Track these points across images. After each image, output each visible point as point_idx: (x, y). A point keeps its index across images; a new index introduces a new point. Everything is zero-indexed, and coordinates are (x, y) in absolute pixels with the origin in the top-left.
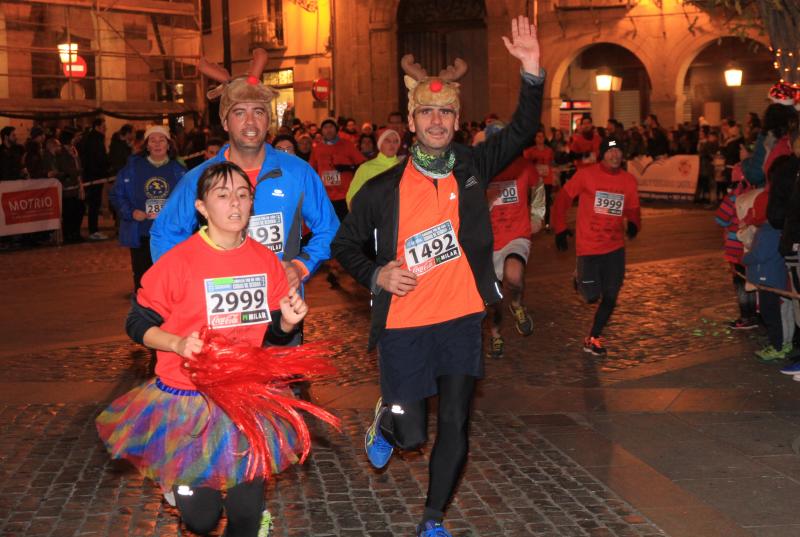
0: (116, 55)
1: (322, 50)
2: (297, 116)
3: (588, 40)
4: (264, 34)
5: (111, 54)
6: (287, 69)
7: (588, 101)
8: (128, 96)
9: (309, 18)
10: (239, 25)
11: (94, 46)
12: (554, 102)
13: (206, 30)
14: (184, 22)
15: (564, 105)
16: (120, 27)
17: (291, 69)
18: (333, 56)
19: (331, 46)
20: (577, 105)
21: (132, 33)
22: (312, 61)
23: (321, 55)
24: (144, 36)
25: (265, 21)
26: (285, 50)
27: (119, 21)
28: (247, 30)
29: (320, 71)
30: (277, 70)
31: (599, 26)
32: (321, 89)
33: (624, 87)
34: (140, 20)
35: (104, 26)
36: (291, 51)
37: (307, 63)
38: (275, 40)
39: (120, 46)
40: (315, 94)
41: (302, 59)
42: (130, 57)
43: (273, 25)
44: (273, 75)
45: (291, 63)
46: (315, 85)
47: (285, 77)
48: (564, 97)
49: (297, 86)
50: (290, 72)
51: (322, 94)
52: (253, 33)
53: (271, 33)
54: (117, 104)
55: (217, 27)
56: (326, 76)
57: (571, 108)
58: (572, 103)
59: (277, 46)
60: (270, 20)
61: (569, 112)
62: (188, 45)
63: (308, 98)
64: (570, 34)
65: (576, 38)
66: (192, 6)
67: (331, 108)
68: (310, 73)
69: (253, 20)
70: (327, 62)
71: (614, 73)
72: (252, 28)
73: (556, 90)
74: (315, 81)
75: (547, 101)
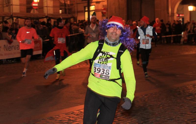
6: (93, 5)
7: (183, 14)
12: (175, 14)
17: (94, 5)
20: (181, 15)
22: (101, 3)
29: (103, 6)
32: (104, 11)
37: (99, 3)
40: (102, 13)
45: (95, 4)
46: (103, 10)
47: (93, 8)
50: (94, 6)
51: (105, 13)
56: (105, 7)
57: (179, 16)
58: (179, 15)
61: (178, 18)
67: (107, 17)
70: (105, 3)
71: (194, 5)
73: (175, 11)
74: (103, 9)
75: (173, 14)
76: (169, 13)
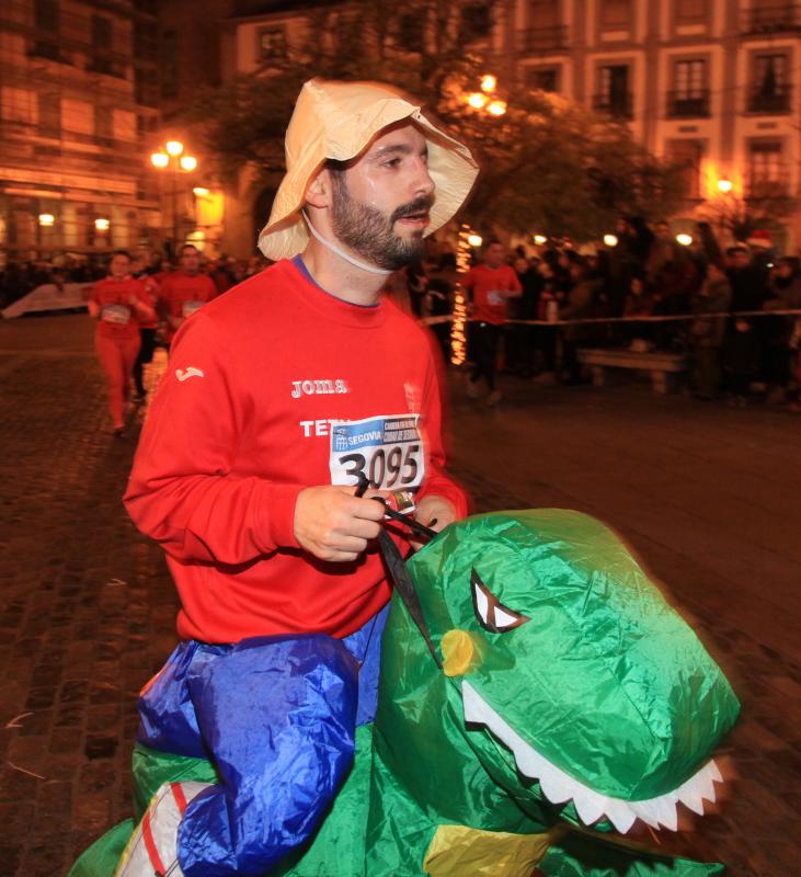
0: (123, 226)
1: (219, 223)
5: (120, 225)
9: (211, 207)
10: (179, 210)
11: (116, 221)
13: (164, 213)
14: (156, 209)
16: (125, 213)
18: (225, 227)
19: (224, 221)
21: (131, 216)
23: (218, 225)
24: (135, 217)
27: (126, 210)
28: (182, 212)
30: (192, 232)
34: (135, 210)
35: (119, 212)
36: (203, 221)
38: (193, 218)
39: (125, 221)
41: (207, 227)
42: (130, 226)
44: (191, 235)
49: (206, 240)
52: (185, 214)
59: (194, 221)
60: (191, 207)
62: (156, 220)
63: (210, 246)
69: (185, 208)
72: (184, 212)
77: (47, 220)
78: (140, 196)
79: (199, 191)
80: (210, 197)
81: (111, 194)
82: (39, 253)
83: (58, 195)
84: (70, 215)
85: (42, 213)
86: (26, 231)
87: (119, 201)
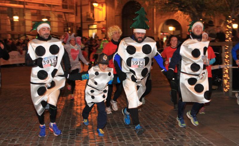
0: (56, 22)
1: (104, 20)
2: (98, 36)
3: (167, 18)
4: (89, 16)
5: (54, 21)
7: (168, 33)
8: (59, 31)
9: (100, 12)
10: (84, 14)
11: (51, 19)
12: (159, 33)
13: (76, 15)
14: (72, 13)
15: (162, 34)
16: (57, 15)
18: (106, 22)
19: (106, 19)
20: (165, 34)
21: (59, 16)
22: (101, 23)
23: (103, 21)
24: (62, 17)
25: (90, 13)
26: (94, 20)
27: (57, 14)
28: (86, 15)
29: (103, 25)
31: (170, 15)
32: (104, 29)
33: (176, 29)
34: (61, 14)
35: (53, 15)
36: (96, 20)
38: (92, 18)
39: (57, 19)
40: (102, 31)
41: (99, 22)
42: (58, 22)
43: (92, 14)
44: (92, 26)
45: (96, 23)
47: (95, 26)
48: (162, 32)
49: (98, 29)
51: (104, 31)
52: (87, 16)
53: (91, 16)
54: (56, 33)
55: (79, 14)
59: (93, 19)
60: (91, 12)
61: (163, 36)
62: (73, 19)
64: (163, 17)
65: (165, 18)
66: (73, 10)
68: (101, 26)
69: (87, 13)
71: (174, 26)
72: (87, 15)
73: (159, 30)
74: (102, 27)
75: (157, 33)
76: (154, 32)
77: (16, 18)
78: (64, 7)
79: (95, 5)
80: (100, 7)
81: (49, 5)
82: (13, 35)
83: (22, 6)
84: (28, 16)
85: (15, 15)
86: (6, 24)
87: (53, 9)
